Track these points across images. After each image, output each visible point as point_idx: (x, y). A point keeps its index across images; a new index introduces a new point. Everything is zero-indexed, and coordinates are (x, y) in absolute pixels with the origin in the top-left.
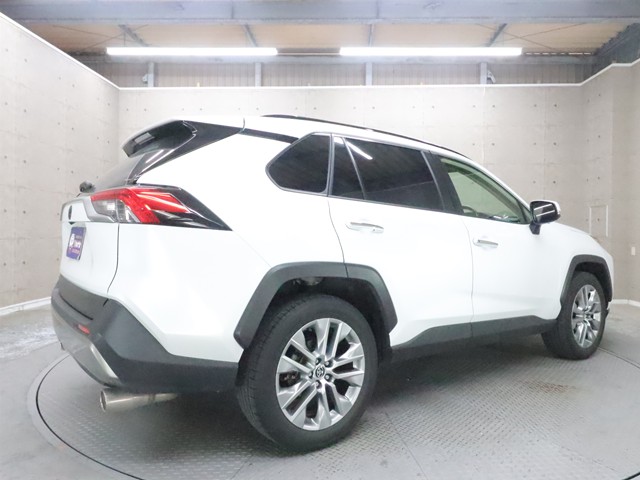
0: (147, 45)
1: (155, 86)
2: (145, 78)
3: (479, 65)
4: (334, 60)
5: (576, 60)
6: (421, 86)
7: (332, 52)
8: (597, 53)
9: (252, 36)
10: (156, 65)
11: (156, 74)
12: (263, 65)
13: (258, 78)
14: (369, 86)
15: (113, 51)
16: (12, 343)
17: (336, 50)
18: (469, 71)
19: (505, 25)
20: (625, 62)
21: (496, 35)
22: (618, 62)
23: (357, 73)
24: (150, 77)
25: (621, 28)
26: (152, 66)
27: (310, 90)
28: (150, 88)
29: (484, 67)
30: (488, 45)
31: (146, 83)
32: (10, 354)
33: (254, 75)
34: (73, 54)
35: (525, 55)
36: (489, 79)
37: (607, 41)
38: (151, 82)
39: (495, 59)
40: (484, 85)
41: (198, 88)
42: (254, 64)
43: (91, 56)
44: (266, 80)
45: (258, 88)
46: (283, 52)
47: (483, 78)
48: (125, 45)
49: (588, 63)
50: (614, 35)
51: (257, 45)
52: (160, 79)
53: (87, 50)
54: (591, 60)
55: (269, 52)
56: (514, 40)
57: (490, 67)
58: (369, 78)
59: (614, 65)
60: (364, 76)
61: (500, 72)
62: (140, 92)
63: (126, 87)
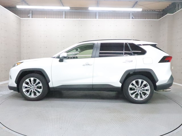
0: (29, 5)
1: (32, 18)
2: (29, 15)
3: (130, 13)
4: (87, 11)
5: (157, 13)
6: (113, 19)
7: (86, 9)
8: (163, 10)
9: (62, 3)
10: (32, 11)
11: (32, 14)
12: (65, 12)
13: (64, 16)
14: (97, 19)
15: (18, 7)
17: (88, 8)
18: (126, 15)
19: (137, 2)
20: (171, 13)
21: (135, 4)
23: (94, 15)
24: (30, 15)
25: (170, 3)
26: (31, 12)
27: (80, 20)
28: (30, 18)
29: (131, 14)
30: (132, 7)
31: (29, 17)
33: (63, 15)
34: (5, 7)
35: (143, 11)
36: (132, 18)
37: (166, 7)
38: (31, 16)
39: (134, 12)
40: (131, 20)
41: (45, 19)
42: (63, 12)
43: (12, 8)
44: (66, 16)
45: (64, 19)
46: (71, 8)
47: (131, 17)
48: (22, 5)
49: (161, 13)
50: (168, 5)
51: (63, 6)
52: (34, 16)
53: (11, 6)
55: (67, 8)
56: (140, 6)
57: (133, 14)
58: (97, 17)
59: (168, 14)
61: (136, 15)
62: (27, 19)
63: (23, 18)
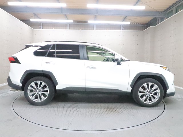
0: (40, 19)
1: (42, 29)
2: (40, 27)
3: (120, 26)
4: (86, 24)
5: (142, 25)
6: (107, 30)
7: (86, 22)
8: (147, 24)
9: (67, 17)
10: (43, 23)
11: (43, 26)
12: (69, 24)
13: (68, 27)
14: (95, 30)
15: (32, 20)
16: (6, 92)
17: (87, 21)
18: (118, 27)
19: (126, 17)
20: (153, 26)
21: (124, 19)
22: (152, 26)
23: (92, 27)
24: (41, 27)
25: (152, 18)
26: (42, 24)
27: (81, 31)
28: (41, 29)
29: (121, 26)
30: (123, 21)
32: (6, 95)
33: (67, 27)
34: (21, 20)
35: (131, 24)
36: (123, 29)
37: (149, 21)
38: (41, 28)
39: (124, 24)
40: (122, 31)
41: (53, 29)
42: (67, 24)
44: (70, 28)
45: (68, 30)
46: (74, 21)
47: (122, 29)
48: (35, 18)
49: (145, 26)
50: (151, 20)
51: (68, 20)
52: (44, 27)
53: (25, 20)
54: (146, 25)
55: (71, 21)
56: (129, 20)
57: (123, 26)
58: (95, 28)
59: (151, 27)
60: (94, 28)
61: (126, 27)
62: (39, 30)
63: (35, 29)
